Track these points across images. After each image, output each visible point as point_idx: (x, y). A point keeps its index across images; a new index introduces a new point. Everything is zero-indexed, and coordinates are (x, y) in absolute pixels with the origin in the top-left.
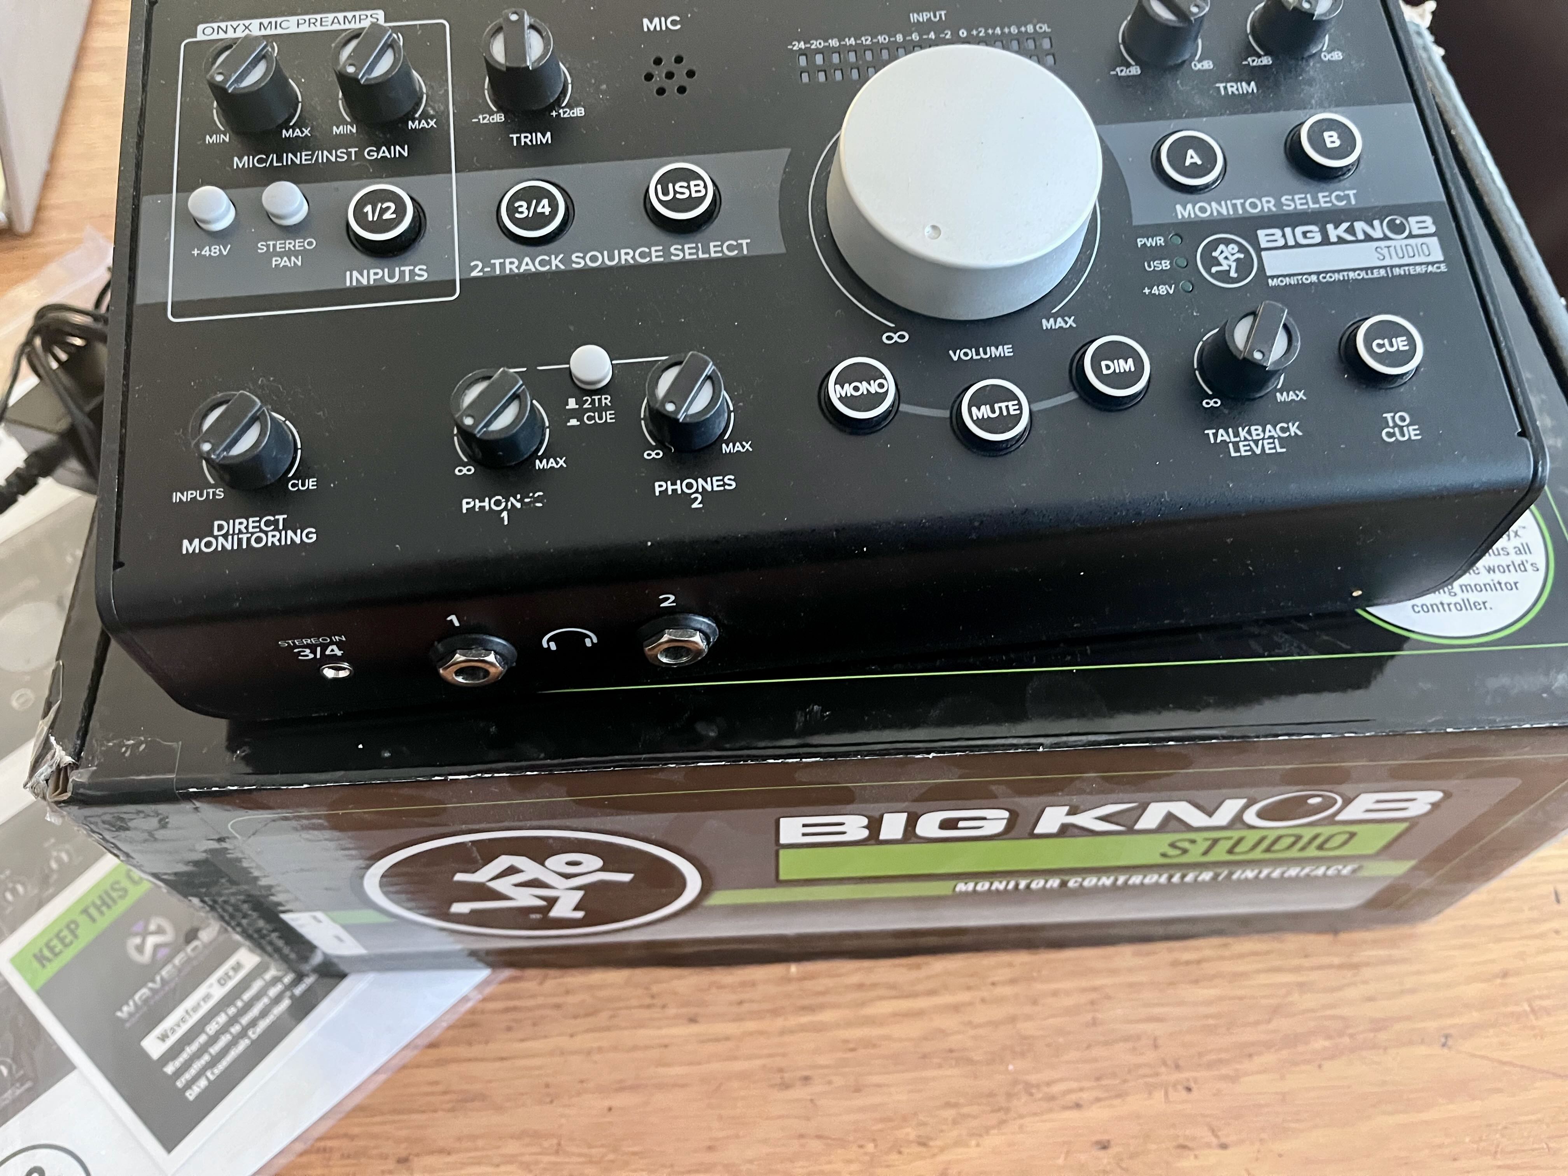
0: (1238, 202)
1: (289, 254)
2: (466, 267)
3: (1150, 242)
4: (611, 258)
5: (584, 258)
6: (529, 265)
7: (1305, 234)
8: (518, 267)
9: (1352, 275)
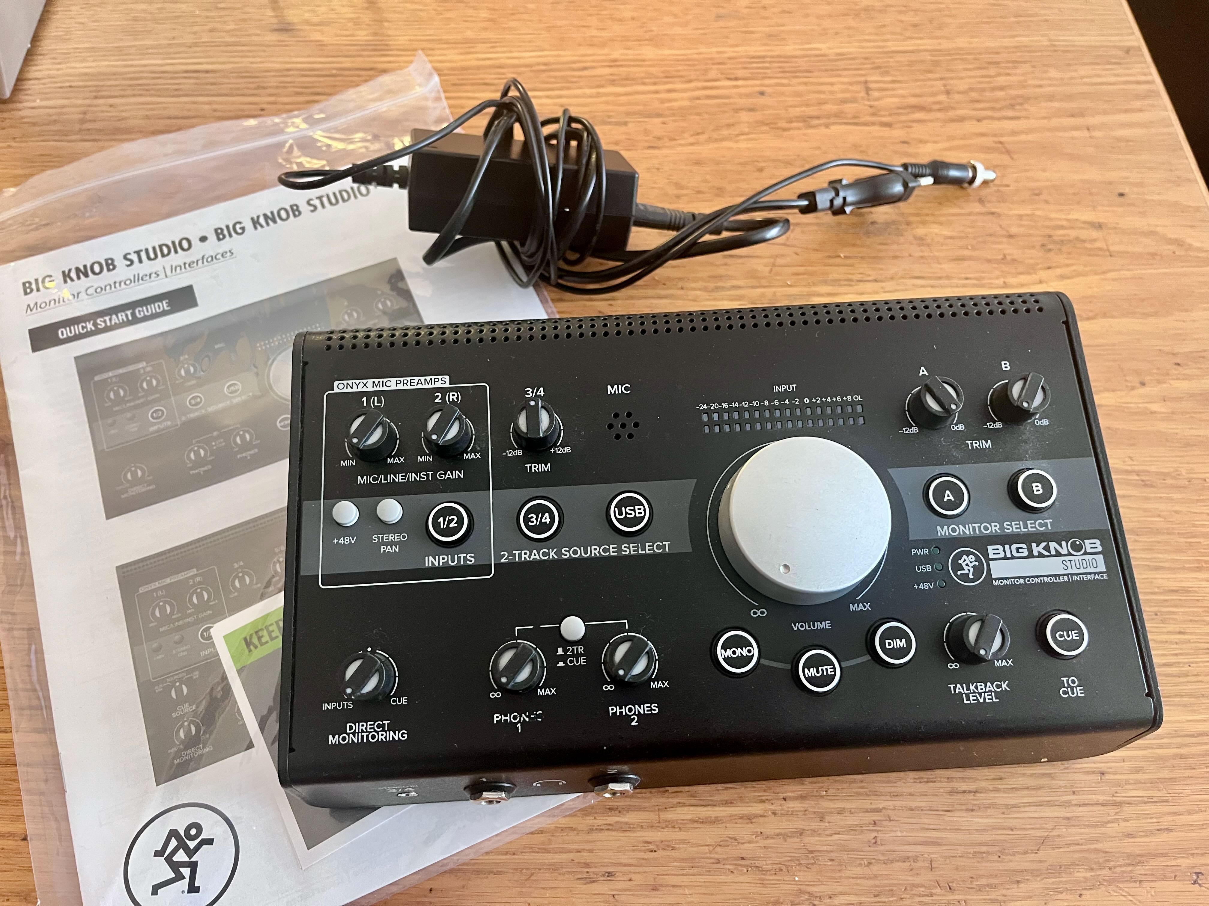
0: (976, 525)
1: (391, 544)
2: (498, 556)
3: (920, 552)
4: (586, 553)
5: (569, 551)
6: (536, 556)
7: (1017, 549)
8: (529, 557)
9: (1046, 579)
